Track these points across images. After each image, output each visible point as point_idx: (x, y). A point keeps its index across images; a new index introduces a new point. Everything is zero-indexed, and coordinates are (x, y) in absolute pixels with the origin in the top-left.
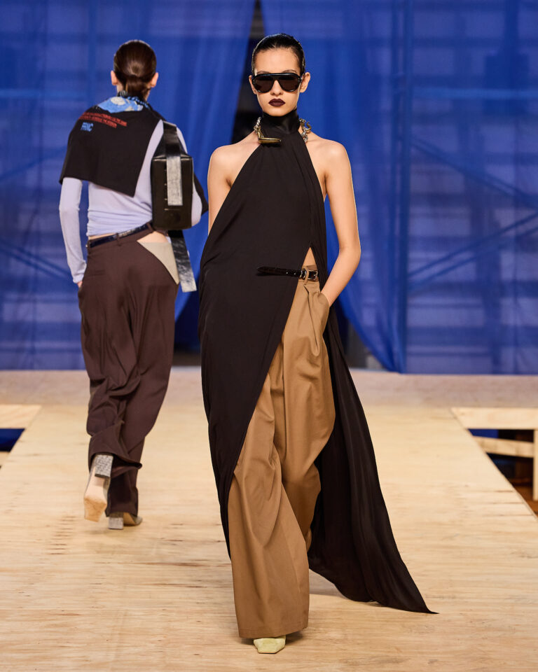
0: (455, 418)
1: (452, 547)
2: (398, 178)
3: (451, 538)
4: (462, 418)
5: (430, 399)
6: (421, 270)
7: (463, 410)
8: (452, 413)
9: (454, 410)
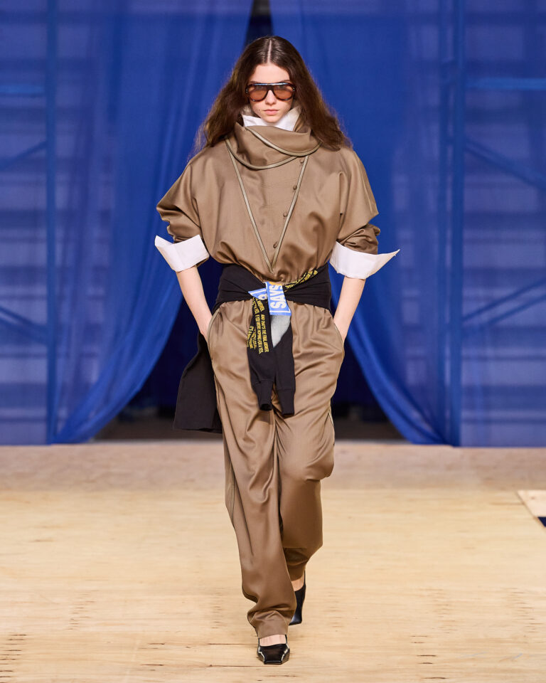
0: (523, 504)
1: (513, 671)
2: (449, 193)
3: (512, 659)
4: (531, 504)
5: (492, 479)
6: (480, 312)
7: (532, 493)
8: (519, 498)
9: (521, 493)
